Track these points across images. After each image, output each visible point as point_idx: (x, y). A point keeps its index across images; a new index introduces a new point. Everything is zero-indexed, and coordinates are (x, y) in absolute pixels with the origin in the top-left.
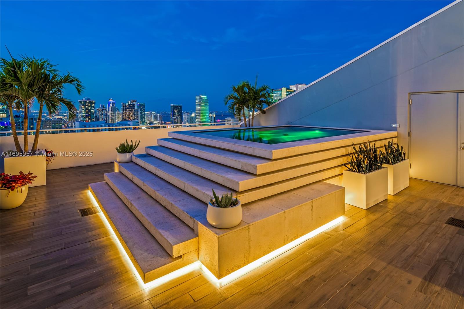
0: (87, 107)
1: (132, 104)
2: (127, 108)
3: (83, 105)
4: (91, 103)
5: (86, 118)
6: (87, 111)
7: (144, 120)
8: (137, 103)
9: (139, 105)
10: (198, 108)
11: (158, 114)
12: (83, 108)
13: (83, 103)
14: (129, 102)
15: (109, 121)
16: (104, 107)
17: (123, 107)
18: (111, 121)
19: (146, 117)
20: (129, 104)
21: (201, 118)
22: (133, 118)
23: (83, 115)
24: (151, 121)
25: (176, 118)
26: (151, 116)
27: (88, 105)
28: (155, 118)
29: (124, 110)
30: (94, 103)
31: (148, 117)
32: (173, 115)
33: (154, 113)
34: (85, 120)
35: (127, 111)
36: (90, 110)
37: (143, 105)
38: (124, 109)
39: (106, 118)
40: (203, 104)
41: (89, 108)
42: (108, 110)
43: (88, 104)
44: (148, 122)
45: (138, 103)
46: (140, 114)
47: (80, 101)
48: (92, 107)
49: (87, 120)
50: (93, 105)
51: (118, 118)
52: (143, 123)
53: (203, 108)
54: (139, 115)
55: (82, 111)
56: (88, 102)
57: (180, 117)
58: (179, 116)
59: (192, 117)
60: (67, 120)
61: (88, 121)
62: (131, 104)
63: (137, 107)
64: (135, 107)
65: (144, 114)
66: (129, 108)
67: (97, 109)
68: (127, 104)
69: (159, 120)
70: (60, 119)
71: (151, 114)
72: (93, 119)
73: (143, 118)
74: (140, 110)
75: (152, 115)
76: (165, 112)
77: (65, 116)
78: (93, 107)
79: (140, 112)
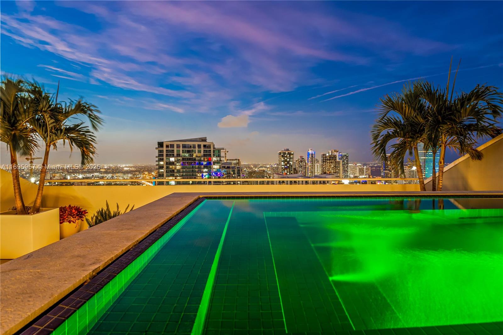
0: (286, 158)
1: (333, 154)
2: (327, 159)
3: (283, 156)
4: (290, 154)
5: (285, 170)
6: (286, 163)
7: (347, 174)
8: (339, 153)
9: (341, 156)
10: (422, 158)
11: (365, 167)
12: (282, 160)
13: (282, 154)
14: (330, 152)
15: (308, 174)
16: (303, 159)
17: (323, 158)
18: (310, 174)
19: (349, 170)
20: (330, 154)
21: (426, 173)
22: (334, 172)
23: (282, 167)
24: (355, 175)
25: (389, 172)
26: (356, 170)
27: (286, 157)
28: (362, 172)
29: (324, 162)
30: (293, 154)
31: (352, 171)
32: (385, 167)
33: (359, 165)
34: (284, 172)
35: (327, 163)
36: (289, 161)
37: (346, 155)
38: (324, 160)
39: (305, 171)
40: (429, 153)
41: (288, 160)
42: (306, 162)
43: (287, 155)
44: (352, 176)
45: (341, 154)
46: (343, 166)
47: (280, 152)
48: (290, 158)
49: (286, 172)
50: (291, 157)
51: (318, 171)
52: (346, 177)
53: (430, 158)
54: (341, 168)
55: (281, 163)
56: (287, 153)
57: (395, 171)
58: (393, 169)
59: (413, 171)
60: (270, 172)
61: (286, 174)
62: (331, 155)
63: (339, 158)
64: (336, 158)
65: (347, 167)
66: (329, 160)
67: (296, 161)
68: (327, 155)
69: (366, 174)
70: (263, 171)
71: (356, 166)
72: (292, 171)
73: (345, 171)
74: (343, 161)
75: (357, 168)
76: (374, 164)
77: (268, 168)
78: (292, 158)
79: (343, 164)
